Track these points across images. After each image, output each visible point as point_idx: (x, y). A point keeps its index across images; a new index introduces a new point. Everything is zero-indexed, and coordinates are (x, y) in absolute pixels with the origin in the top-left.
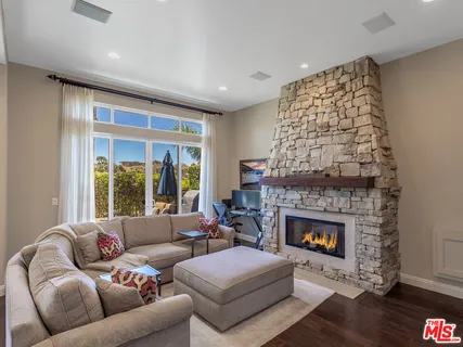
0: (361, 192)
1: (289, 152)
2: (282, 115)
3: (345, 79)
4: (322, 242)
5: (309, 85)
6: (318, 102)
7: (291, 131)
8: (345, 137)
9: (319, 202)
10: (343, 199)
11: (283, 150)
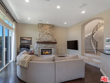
0: (54, 44)
1: (42, 37)
2: (39, 29)
3: (51, 27)
4: (47, 53)
5: (45, 25)
6: (47, 29)
7: (42, 33)
8: (52, 36)
9: (48, 46)
10: (52, 45)
11: (40, 36)
